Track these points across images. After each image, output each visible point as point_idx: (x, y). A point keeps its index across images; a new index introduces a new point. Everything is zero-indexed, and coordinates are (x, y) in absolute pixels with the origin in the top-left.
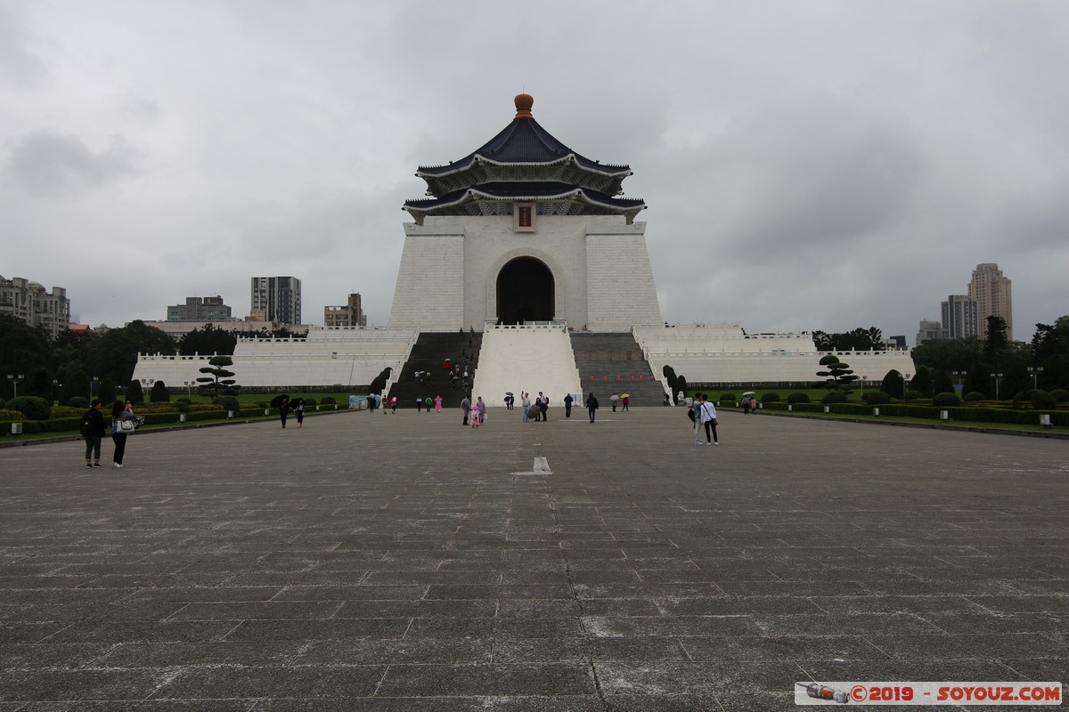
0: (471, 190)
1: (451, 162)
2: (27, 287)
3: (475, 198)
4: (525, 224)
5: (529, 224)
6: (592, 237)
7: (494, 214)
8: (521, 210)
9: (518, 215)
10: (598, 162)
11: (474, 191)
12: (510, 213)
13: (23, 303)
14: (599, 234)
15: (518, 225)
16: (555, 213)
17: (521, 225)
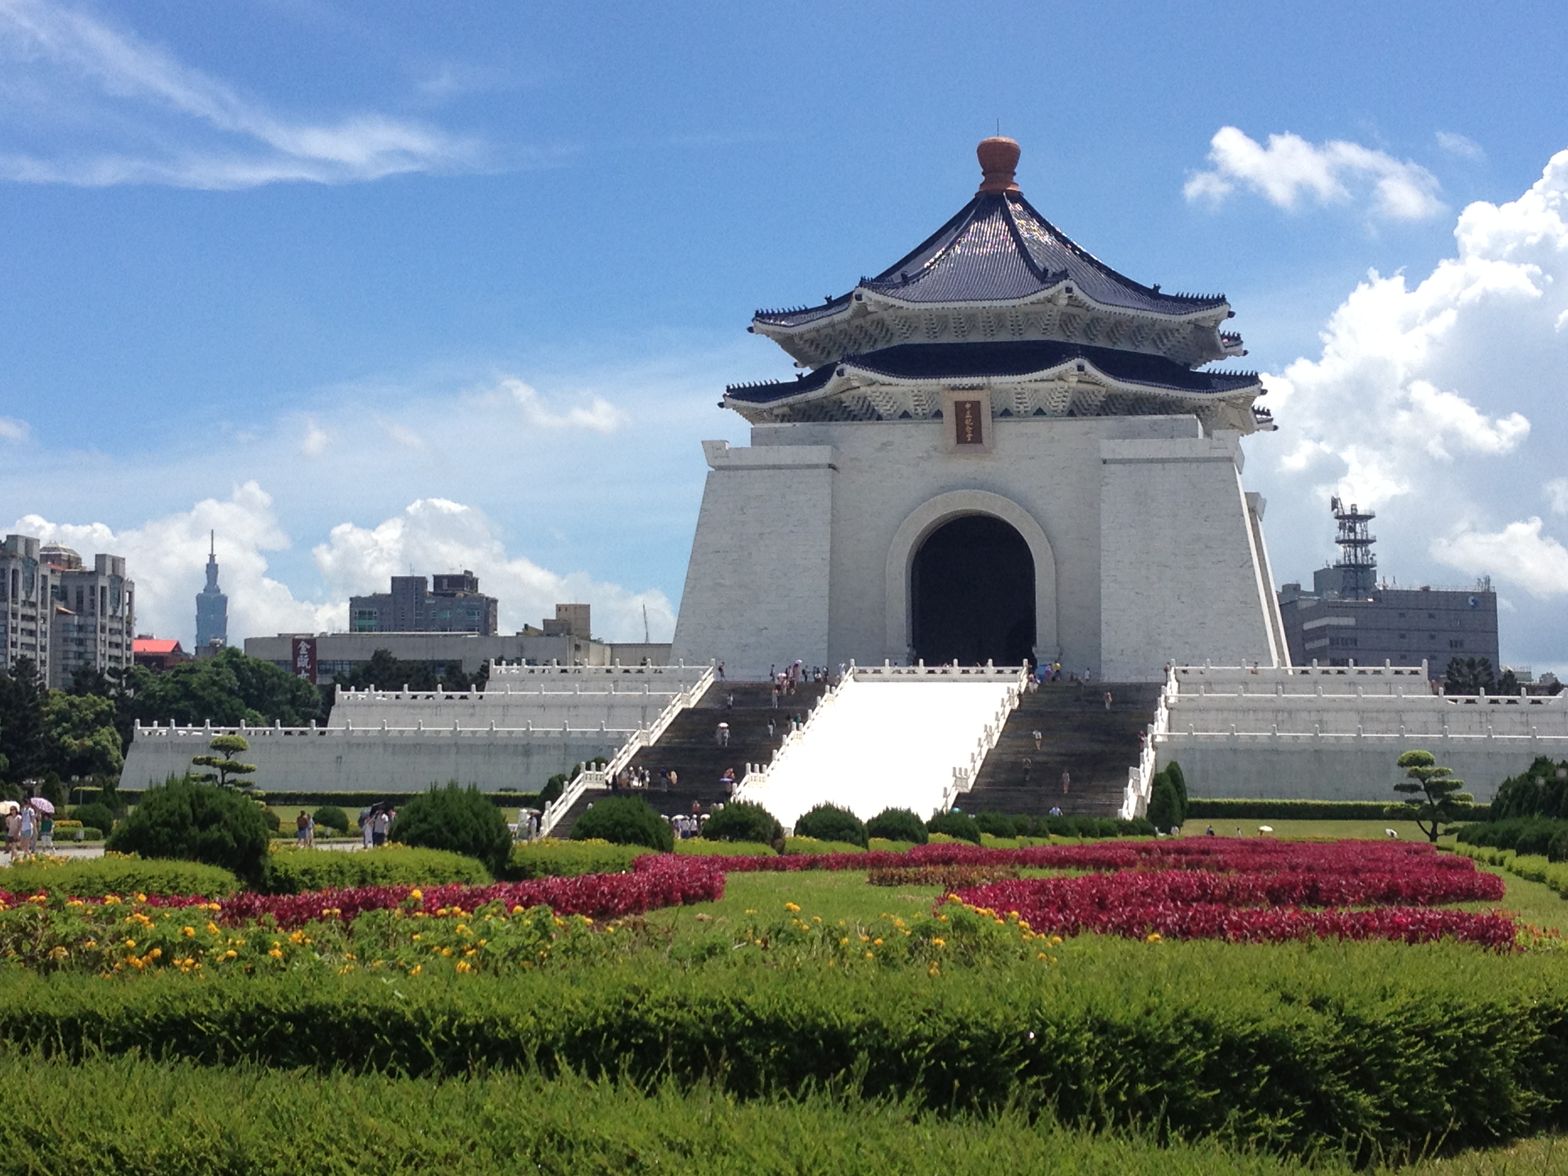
0: (844, 366)
1: (828, 299)
2: (36, 556)
3: (855, 384)
4: (969, 436)
5: (977, 439)
6: (1113, 467)
7: (905, 415)
8: (959, 406)
9: (953, 419)
10: (1157, 288)
11: (850, 370)
12: (938, 414)
13: (28, 594)
14: (1130, 461)
15: (953, 441)
16: (1040, 412)
17: (961, 439)
